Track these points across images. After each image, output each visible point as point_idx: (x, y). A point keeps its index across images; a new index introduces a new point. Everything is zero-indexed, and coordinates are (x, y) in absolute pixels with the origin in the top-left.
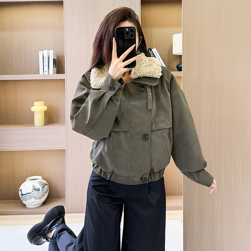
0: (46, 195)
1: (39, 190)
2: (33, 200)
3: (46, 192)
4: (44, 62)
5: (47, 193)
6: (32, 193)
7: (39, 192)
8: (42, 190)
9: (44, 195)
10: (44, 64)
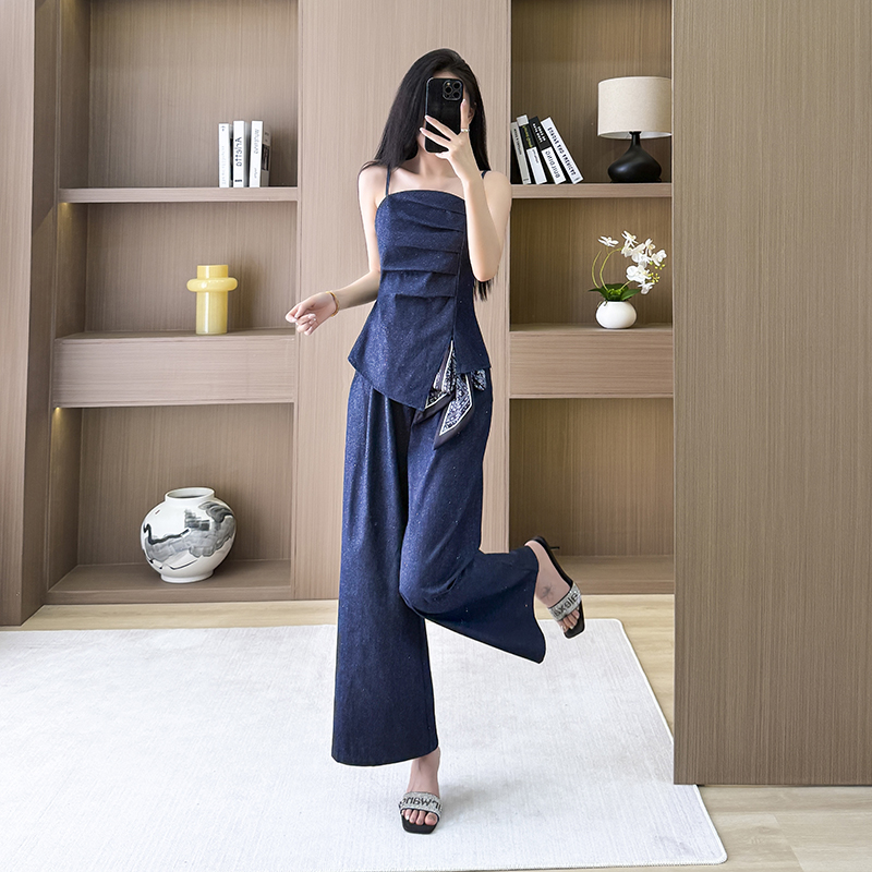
0: (228, 545)
1: (205, 527)
2: (187, 557)
3: (228, 536)
4: (235, 154)
5: (231, 540)
6: (184, 536)
7: (206, 533)
8: (217, 528)
9: (222, 544)
10: (235, 158)
